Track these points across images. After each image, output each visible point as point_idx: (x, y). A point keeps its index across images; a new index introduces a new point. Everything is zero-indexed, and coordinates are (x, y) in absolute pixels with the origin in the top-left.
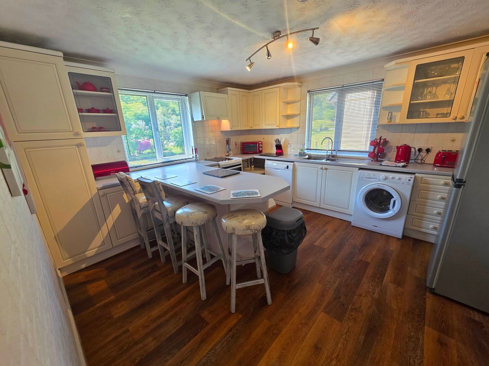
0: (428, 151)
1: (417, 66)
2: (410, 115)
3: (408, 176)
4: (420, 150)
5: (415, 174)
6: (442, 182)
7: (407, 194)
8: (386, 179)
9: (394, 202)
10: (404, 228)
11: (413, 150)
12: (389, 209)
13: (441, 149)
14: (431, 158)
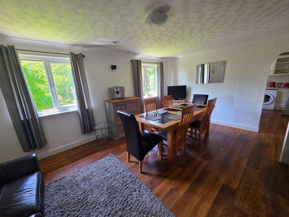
0: (281, 83)
1: (277, 59)
2: (275, 73)
3: (276, 91)
4: (278, 84)
5: (277, 90)
6: (287, 91)
7: (275, 96)
8: (268, 92)
9: (271, 98)
10: (274, 107)
11: (276, 83)
12: (269, 101)
13: (286, 83)
14: (283, 85)
